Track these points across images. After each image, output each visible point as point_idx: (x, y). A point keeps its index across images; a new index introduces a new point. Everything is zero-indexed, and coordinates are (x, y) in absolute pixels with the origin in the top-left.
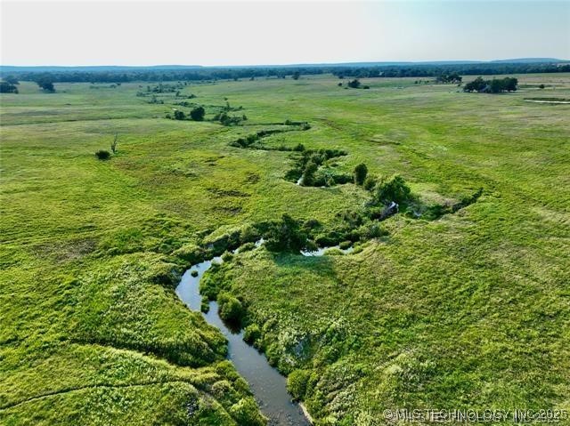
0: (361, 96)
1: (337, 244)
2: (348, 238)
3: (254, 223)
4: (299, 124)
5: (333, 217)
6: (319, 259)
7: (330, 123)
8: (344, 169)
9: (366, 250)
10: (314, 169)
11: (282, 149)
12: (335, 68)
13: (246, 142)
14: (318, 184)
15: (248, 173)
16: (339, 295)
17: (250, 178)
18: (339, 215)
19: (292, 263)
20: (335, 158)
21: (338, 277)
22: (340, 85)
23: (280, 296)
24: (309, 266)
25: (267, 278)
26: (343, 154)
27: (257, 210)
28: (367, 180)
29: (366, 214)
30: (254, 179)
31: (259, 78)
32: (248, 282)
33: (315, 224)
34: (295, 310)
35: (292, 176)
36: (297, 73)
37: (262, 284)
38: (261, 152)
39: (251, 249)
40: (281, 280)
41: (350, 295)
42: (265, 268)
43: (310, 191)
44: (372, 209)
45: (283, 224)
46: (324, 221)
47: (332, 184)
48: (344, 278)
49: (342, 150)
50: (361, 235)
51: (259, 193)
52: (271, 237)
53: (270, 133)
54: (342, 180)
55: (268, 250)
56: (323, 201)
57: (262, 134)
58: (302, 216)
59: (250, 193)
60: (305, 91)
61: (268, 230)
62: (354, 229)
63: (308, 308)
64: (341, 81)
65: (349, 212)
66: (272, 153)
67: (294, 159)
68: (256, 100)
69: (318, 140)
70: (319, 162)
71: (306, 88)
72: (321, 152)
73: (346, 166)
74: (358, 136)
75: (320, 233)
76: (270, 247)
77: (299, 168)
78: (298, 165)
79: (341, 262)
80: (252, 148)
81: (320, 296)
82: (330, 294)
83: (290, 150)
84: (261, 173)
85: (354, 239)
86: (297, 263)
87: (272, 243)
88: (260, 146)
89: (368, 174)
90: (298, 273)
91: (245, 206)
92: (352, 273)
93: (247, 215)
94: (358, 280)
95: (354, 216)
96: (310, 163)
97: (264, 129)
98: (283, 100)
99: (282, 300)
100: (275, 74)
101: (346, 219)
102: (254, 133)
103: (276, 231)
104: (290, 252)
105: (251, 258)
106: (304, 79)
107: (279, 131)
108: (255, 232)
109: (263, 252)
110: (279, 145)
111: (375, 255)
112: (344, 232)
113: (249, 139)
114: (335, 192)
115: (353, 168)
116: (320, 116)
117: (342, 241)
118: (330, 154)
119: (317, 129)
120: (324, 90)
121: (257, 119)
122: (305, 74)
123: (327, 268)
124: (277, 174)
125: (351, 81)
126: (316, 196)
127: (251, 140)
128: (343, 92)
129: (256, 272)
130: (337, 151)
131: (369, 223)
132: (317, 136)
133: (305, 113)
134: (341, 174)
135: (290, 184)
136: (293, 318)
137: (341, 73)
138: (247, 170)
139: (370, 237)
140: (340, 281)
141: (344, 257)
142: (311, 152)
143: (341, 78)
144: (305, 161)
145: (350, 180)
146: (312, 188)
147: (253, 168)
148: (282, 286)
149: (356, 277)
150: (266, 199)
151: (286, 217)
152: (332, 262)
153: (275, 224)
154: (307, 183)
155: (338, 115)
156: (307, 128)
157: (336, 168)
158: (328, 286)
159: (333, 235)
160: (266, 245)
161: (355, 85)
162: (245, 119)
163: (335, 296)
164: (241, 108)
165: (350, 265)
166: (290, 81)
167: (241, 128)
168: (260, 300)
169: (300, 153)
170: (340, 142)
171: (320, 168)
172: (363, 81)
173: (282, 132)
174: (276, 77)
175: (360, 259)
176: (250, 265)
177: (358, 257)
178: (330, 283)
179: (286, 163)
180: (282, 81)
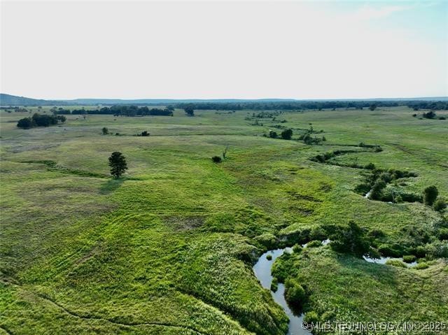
0: (436, 126)
1: (401, 256)
2: (412, 252)
3: (323, 225)
4: (372, 147)
5: (398, 231)
6: (381, 266)
7: (402, 148)
8: (413, 189)
9: (431, 268)
10: (382, 186)
11: (354, 166)
12: (410, 102)
13: (323, 158)
14: (385, 200)
15: (321, 183)
16: (399, 305)
17: (324, 187)
18: (404, 230)
19: (354, 265)
20: (405, 178)
21: (400, 287)
22: (415, 115)
23: (340, 292)
24: (371, 272)
25: (330, 274)
26: (412, 175)
27: (327, 215)
28: (437, 202)
29: (434, 234)
30: (326, 188)
31: (342, 109)
32: (312, 273)
33: (379, 234)
34: (353, 309)
35: (361, 189)
36: (373, 105)
37: (325, 278)
38: (335, 167)
39: (318, 246)
40: (342, 279)
41: (412, 308)
42: (329, 265)
43: (378, 204)
44: (441, 230)
45: (349, 230)
46: (389, 233)
47: (400, 201)
48: (405, 289)
49: (412, 172)
50: (427, 252)
51: (330, 200)
52: (337, 239)
53: (345, 152)
54: (411, 199)
55: (333, 249)
56: (389, 215)
57: (337, 153)
58: (367, 225)
59: (322, 199)
60: (380, 120)
61: (335, 233)
62: (420, 245)
63: (366, 310)
64: (416, 113)
65: (415, 228)
66: (345, 169)
67: (364, 175)
68: (335, 126)
69: (389, 161)
70: (388, 181)
71: (381, 118)
72: (391, 172)
73: (416, 186)
74: (430, 161)
75: (384, 243)
76: (336, 248)
77: (368, 184)
78: (368, 181)
79: (403, 274)
80: (328, 163)
81: (379, 302)
82: (390, 302)
83: (361, 168)
84: (334, 184)
85: (420, 255)
86: (359, 266)
87: (336, 244)
88: (335, 162)
89: (439, 196)
90: (359, 275)
91: (317, 210)
92: (414, 286)
93: (318, 217)
94: (421, 295)
95: (421, 233)
96: (379, 180)
97: (340, 149)
98: (359, 127)
99: (341, 296)
100: (354, 106)
101: (411, 234)
102: (331, 151)
103: (342, 234)
104: (353, 255)
105: (317, 254)
106: (380, 110)
107: (353, 152)
108: (323, 232)
109: (328, 250)
110: (352, 163)
111: (442, 274)
112: (409, 247)
113: (325, 156)
114: (402, 209)
115: (423, 188)
116: (393, 141)
117: (406, 254)
118: (399, 175)
119: (388, 152)
120: (397, 119)
121: (334, 141)
122: (381, 106)
123: (388, 277)
124: (347, 186)
125: (426, 112)
126: (381, 210)
127: (328, 157)
128: (416, 121)
129: (320, 267)
130: (407, 172)
131: (438, 242)
132: (388, 158)
133: (378, 138)
134: (409, 193)
135: (359, 196)
136: (350, 315)
137: (416, 106)
138: (322, 180)
139: (437, 256)
140: (401, 292)
141: (407, 270)
142: (380, 171)
143: (416, 110)
144: (375, 178)
145: (419, 200)
146: (379, 202)
147: (327, 180)
148: (342, 284)
149: (419, 292)
150: (335, 206)
151: (352, 224)
152: (394, 272)
153: (342, 228)
154: (374, 197)
155: (412, 141)
156: (379, 151)
157: (404, 187)
158: (388, 294)
159: (396, 247)
160: (332, 245)
161: (430, 116)
162: (324, 140)
163: (395, 305)
164: (322, 131)
165: (412, 280)
166: (367, 111)
167: (320, 147)
168: (321, 292)
169: (370, 171)
170: (411, 164)
171: (389, 186)
172: (438, 113)
173: (356, 152)
174: (354, 108)
175: (425, 276)
176: (315, 259)
177: (423, 273)
178: (390, 292)
179: (357, 178)
180: (359, 112)
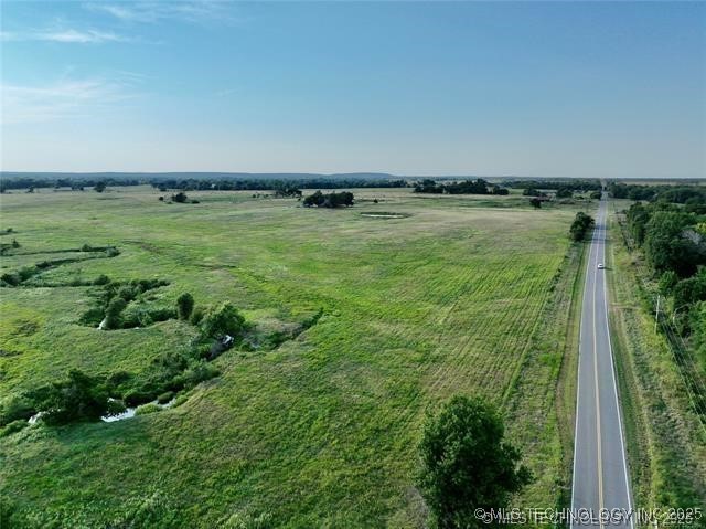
0: (189, 213)
1: (155, 399)
2: (169, 388)
3: (26, 391)
4: (103, 249)
5: (149, 364)
6: (128, 420)
7: (148, 247)
8: (165, 302)
9: (191, 399)
10: (120, 306)
11: (76, 284)
12: (155, 179)
13: (18, 278)
14: (127, 326)
15: (19, 321)
16: (154, 463)
17: (22, 329)
18: (156, 361)
19: (87, 435)
20: (154, 290)
21: (153, 439)
22: (161, 199)
23: (64, 486)
24: (113, 434)
25: (46, 465)
26: (164, 284)
27: (33, 373)
28: (193, 314)
29: (192, 355)
30: (29, 328)
31: (46, 189)
32: (13, 477)
33: (122, 378)
34: (89, 499)
35: (90, 318)
36: (101, 184)
37: (37, 476)
38: (41, 291)
39: (19, 430)
40: (69, 463)
41: (170, 460)
42: (43, 452)
43: (118, 335)
44: (200, 348)
45: (70, 385)
46: (135, 372)
47: (149, 323)
48: (161, 439)
49: (163, 279)
50: (185, 381)
51: (37, 348)
52: (50, 405)
53: (60, 262)
54: (162, 317)
55: (48, 424)
56: (135, 346)
57: (45, 266)
58: (103, 370)
59: (20, 349)
60: (112, 207)
61: (48, 396)
62: (176, 375)
63: (110, 491)
64: (162, 194)
65: (169, 355)
66: (60, 290)
67: (94, 295)
68: (36, 220)
69: (128, 268)
70: (129, 297)
71: (118, 203)
72: (134, 284)
73: (167, 298)
74: (183, 261)
75: (130, 388)
76: (54, 421)
77: (101, 307)
78: (100, 303)
79: (158, 420)
80: (28, 285)
81: (127, 472)
82: (142, 465)
83: (88, 284)
84: (42, 320)
85: (176, 388)
86: (94, 434)
87: (56, 414)
88: (41, 282)
89: (195, 306)
90: (95, 448)
91: (12, 370)
92: (172, 430)
93: (14, 381)
94: (180, 438)
95: (176, 360)
96: (116, 299)
97: (48, 258)
98: (81, 220)
99: (68, 491)
100: (68, 185)
101: (166, 364)
102: (31, 264)
103: (61, 396)
104: (84, 421)
105: (19, 443)
106: (113, 191)
107: (72, 261)
108: (25, 403)
109: (40, 429)
110: (71, 279)
111: (203, 402)
112: (163, 382)
113: (21, 274)
114: (152, 333)
115: (175, 300)
116: (136, 238)
117: (160, 393)
118: (146, 286)
119: (129, 255)
120: (140, 205)
121: (37, 246)
122: (113, 185)
123: (138, 431)
124: (66, 318)
125: (176, 194)
126: (123, 342)
127: (25, 275)
128: (164, 206)
129: (26, 461)
130: (156, 281)
131: (195, 364)
132: (130, 263)
133: (114, 235)
134: (161, 309)
135: (89, 330)
136: (84, 511)
137: (162, 185)
138: (18, 317)
139: (196, 381)
140: (156, 445)
141: (162, 413)
142: (117, 285)
143: (163, 190)
144: (110, 296)
145: (172, 315)
146: (119, 331)
147: (28, 314)
148: (68, 472)
149: (178, 435)
150: (47, 355)
151: (76, 375)
152: (145, 423)
153: (59, 387)
154: (112, 326)
155: (158, 236)
156: (116, 254)
157: (154, 302)
158: (139, 454)
159: (148, 387)
160: (44, 418)
161: (180, 199)
162: (16, 245)
163: (149, 465)
164: (10, 231)
165: (171, 421)
166: (90, 193)
167: (9, 258)
168: (32, 500)
169: (102, 287)
170: (160, 269)
171: (132, 305)
172: (190, 195)
173: (77, 260)
174: (70, 188)
175: (184, 411)
176: (17, 452)
177: (181, 410)
178: (143, 450)
179: (82, 301)
180: (78, 194)
